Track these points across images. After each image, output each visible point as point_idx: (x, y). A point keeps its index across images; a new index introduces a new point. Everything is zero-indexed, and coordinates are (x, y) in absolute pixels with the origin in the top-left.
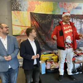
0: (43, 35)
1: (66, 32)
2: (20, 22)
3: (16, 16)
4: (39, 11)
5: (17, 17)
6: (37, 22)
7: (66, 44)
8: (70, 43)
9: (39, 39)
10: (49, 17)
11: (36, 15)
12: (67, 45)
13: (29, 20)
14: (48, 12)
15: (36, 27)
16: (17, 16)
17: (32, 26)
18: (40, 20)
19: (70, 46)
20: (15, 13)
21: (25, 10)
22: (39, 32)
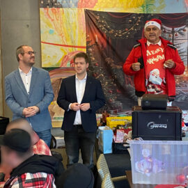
0: (118, 67)
1: (150, 61)
2: (61, 35)
3: (50, 20)
4: (106, 7)
5: (52, 23)
6: (103, 35)
7: (150, 86)
8: (160, 83)
9: (108, 79)
10: (133, 20)
11: (101, 17)
12: (153, 87)
13: (82, 30)
14: (131, 7)
15: (99, 48)
16: (53, 20)
17: (90, 44)
18: (109, 30)
19: (158, 89)
20: (47, 12)
21: (73, 5)
22: (108, 60)
